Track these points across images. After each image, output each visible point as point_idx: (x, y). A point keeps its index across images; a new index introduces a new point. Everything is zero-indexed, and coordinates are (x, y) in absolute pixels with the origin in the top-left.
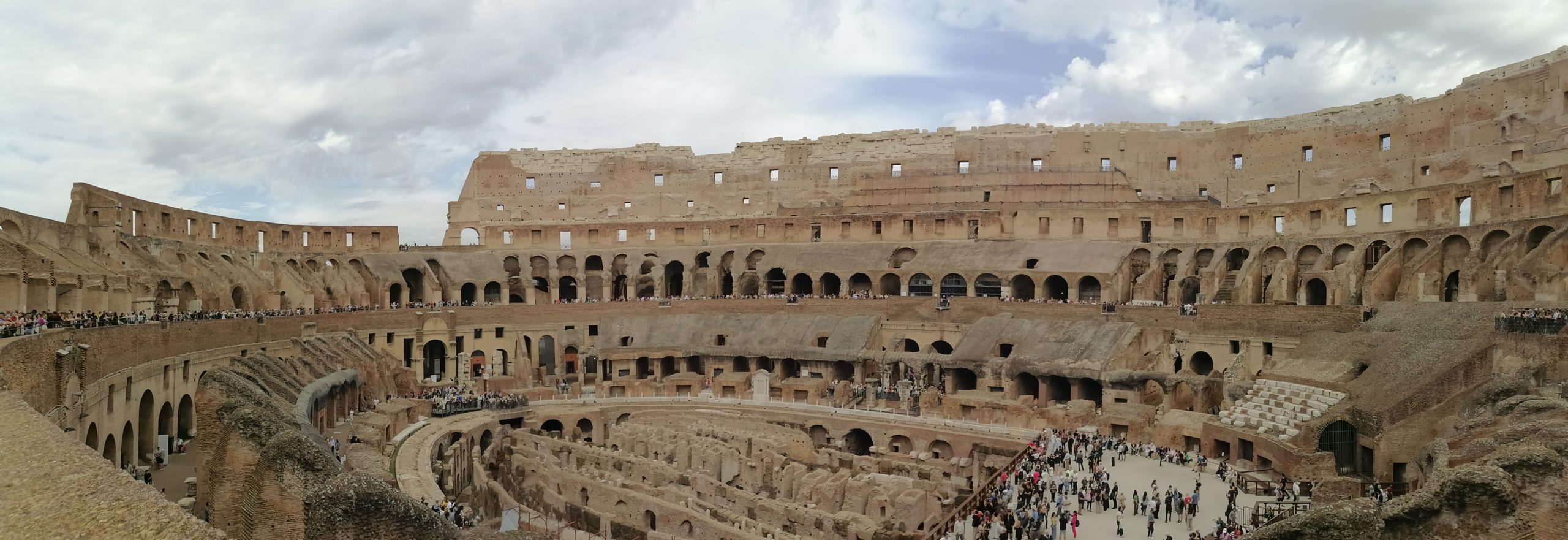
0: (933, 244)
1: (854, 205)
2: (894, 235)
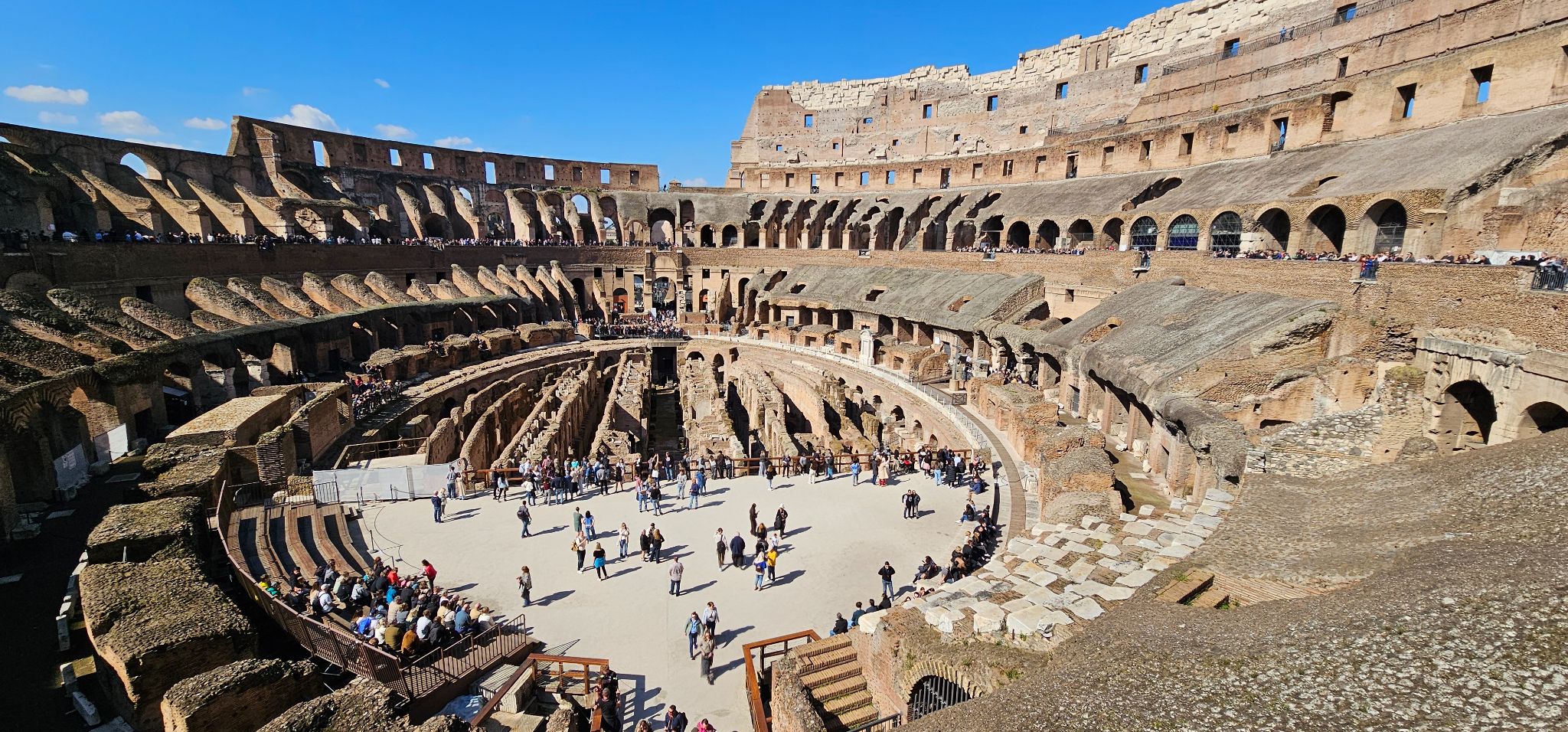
0: (1210, 168)
1: (1142, 118)
2: (1166, 160)
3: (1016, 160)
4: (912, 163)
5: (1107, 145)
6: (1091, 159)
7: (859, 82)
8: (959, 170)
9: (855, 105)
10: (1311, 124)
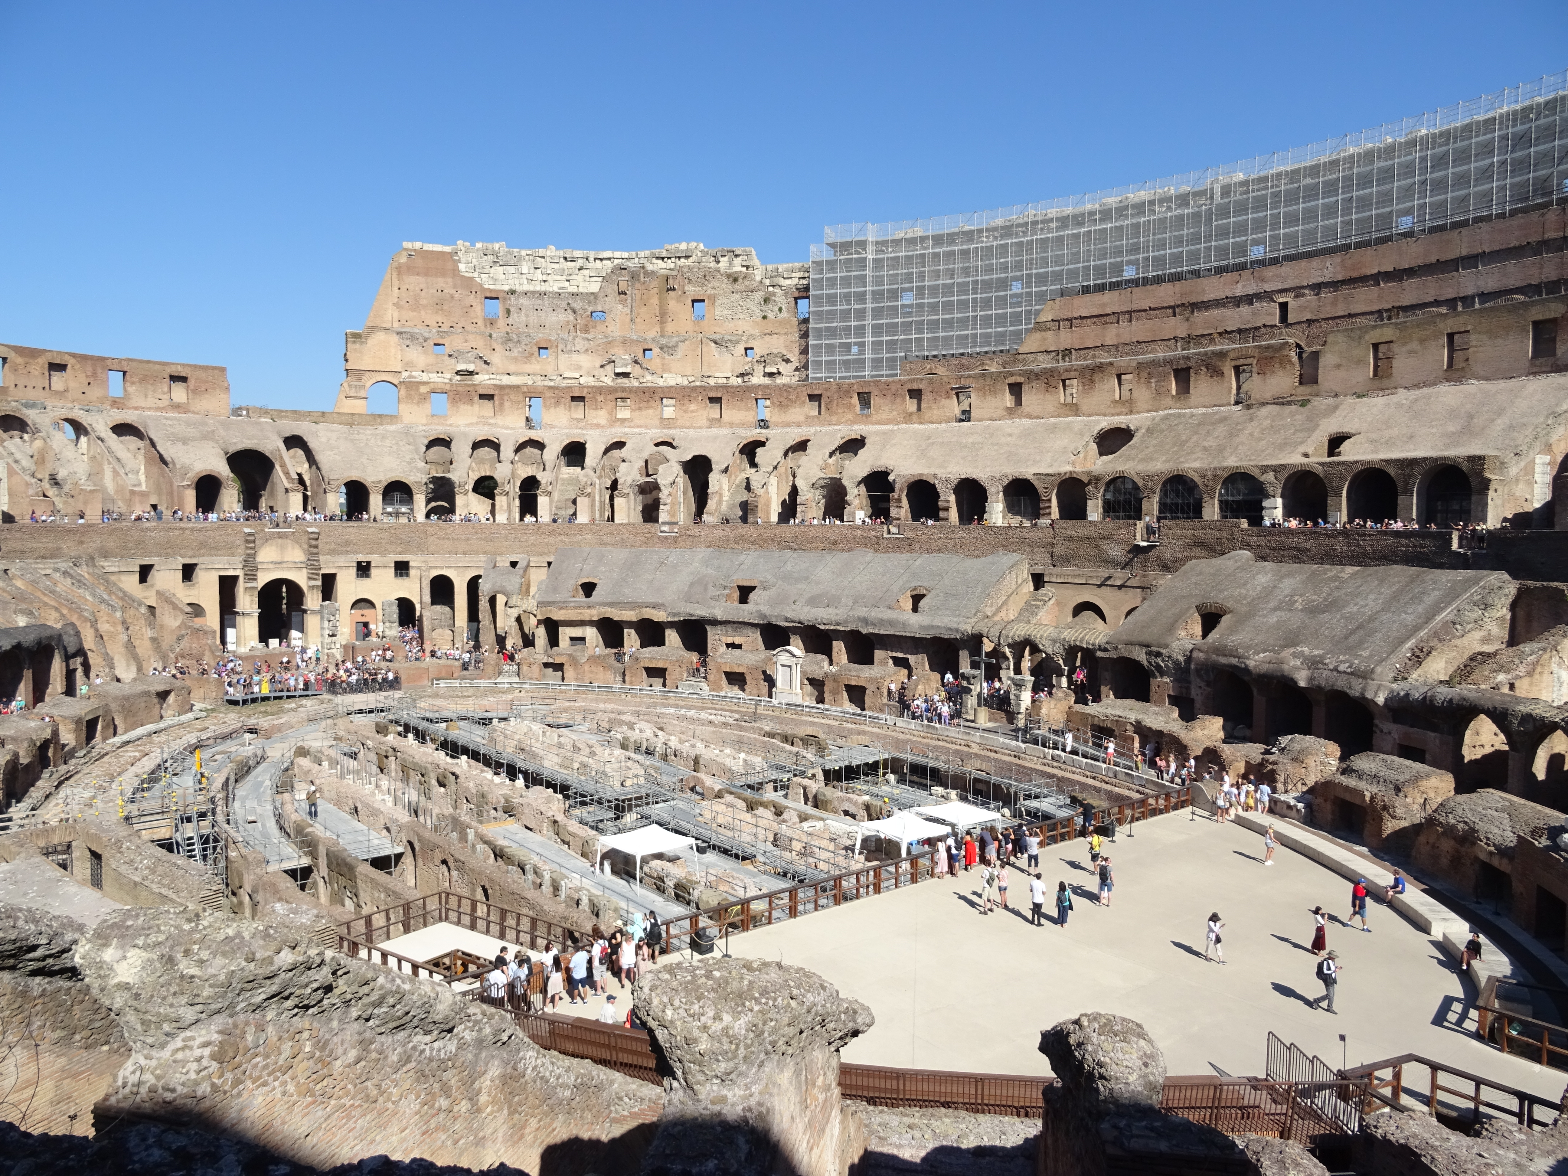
2: (1098, 405)
3: (875, 392)
4: (704, 388)
5: (1012, 380)
6: (989, 398)
7: (578, 253)
8: (785, 402)
9: (573, 289)
10: (1281, 374)
